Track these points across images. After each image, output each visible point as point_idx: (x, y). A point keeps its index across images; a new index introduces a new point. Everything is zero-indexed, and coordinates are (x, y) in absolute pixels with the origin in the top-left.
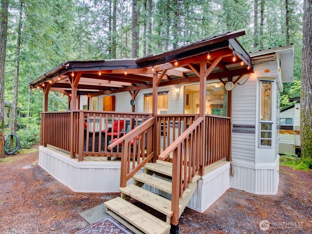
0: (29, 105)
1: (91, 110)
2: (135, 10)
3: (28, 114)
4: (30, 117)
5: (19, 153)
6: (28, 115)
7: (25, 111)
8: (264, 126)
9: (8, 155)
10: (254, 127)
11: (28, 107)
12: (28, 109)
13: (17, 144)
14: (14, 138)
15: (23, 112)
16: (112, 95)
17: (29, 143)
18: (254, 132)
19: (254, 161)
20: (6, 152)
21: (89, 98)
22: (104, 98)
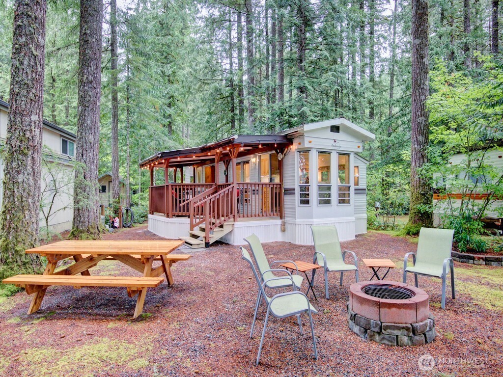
0: (140, 179)
1: (197, 182)
2: (250, 49)
3: (140, 189)
4: (142, 193)
5: (133, 226)
6: (140, 191)
7: (136, 186)
8: (303, 188)
9: (125, 227)
10: (294, 190)
11: (139, 182)
12: (140, 184)
13: (131, 219)
14: (129, 212)
15: (134, 187)
16: (212, 165)
17: (141, 219)
18: (294, 194)
19: (295, 217)
20: (123, 225)
21: (194, 169)
22: (206, 168)
